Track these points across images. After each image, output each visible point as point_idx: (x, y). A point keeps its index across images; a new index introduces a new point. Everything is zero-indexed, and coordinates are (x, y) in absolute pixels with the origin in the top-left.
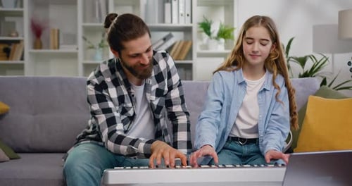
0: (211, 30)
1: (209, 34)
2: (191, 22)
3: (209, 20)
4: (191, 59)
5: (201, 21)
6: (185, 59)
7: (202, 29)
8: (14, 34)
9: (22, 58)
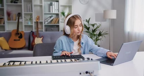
1: (64, 16)
2: (59, 12)
4: (59, 23)
5: (62, 12)
6: (57, 23)
7: (62, 14)
8: (1, 16)
9: (4, 24)
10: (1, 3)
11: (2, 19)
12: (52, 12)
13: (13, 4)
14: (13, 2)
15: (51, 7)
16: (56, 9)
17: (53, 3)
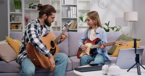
0: (83, 19)
1: (82, 21)
2: (77, 17)
3: (82, 16)
4: (77, 28)
5: (80, 16)
6: (75, 29)
7: (80, 19)
8: (19, 21)
9: (22, 29)
10: (20, 9)
11: (20, 25)
12: (70, 17)
13: (31, 9)
14: (32, 7)
15: (69, 12)
16: (73, 13)
17: (71, 7)
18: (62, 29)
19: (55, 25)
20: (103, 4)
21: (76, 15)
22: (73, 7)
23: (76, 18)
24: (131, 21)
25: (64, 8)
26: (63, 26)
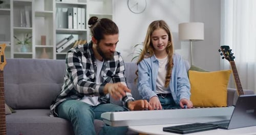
12: (73, 28)
15: (70, 18)
16: (79, 21)
17: (75, 9)
18: (57, 52)
19: (42, 45)
20: (137, 4)
21: (84, 25)
22: (79, 9)
23: (84, 30)
24: (191, 40)
25: (59, 9)
26: (58, 47)
